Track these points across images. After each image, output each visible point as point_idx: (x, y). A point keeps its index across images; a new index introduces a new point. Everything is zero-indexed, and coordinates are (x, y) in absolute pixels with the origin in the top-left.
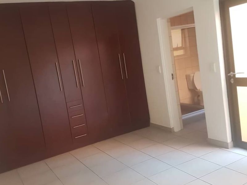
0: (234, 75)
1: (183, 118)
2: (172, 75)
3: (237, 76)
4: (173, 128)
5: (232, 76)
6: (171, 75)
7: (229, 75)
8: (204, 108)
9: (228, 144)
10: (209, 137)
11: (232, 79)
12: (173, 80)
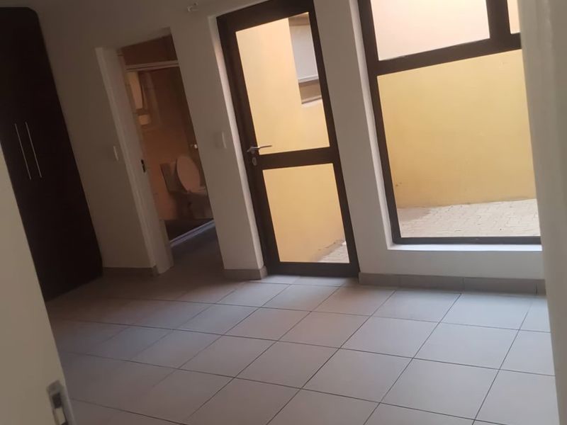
0: (257, 151)
1: (172, 245)
2: (142, 162)
3: (262, 152)
4: (155, 267)
5: (253, 152)
6: (140, 161)
7: (248, 151)
8: (213, 219)
9: (258, 271)
10: (225, 268)
11: (254, 159)
12: (146, 173)
